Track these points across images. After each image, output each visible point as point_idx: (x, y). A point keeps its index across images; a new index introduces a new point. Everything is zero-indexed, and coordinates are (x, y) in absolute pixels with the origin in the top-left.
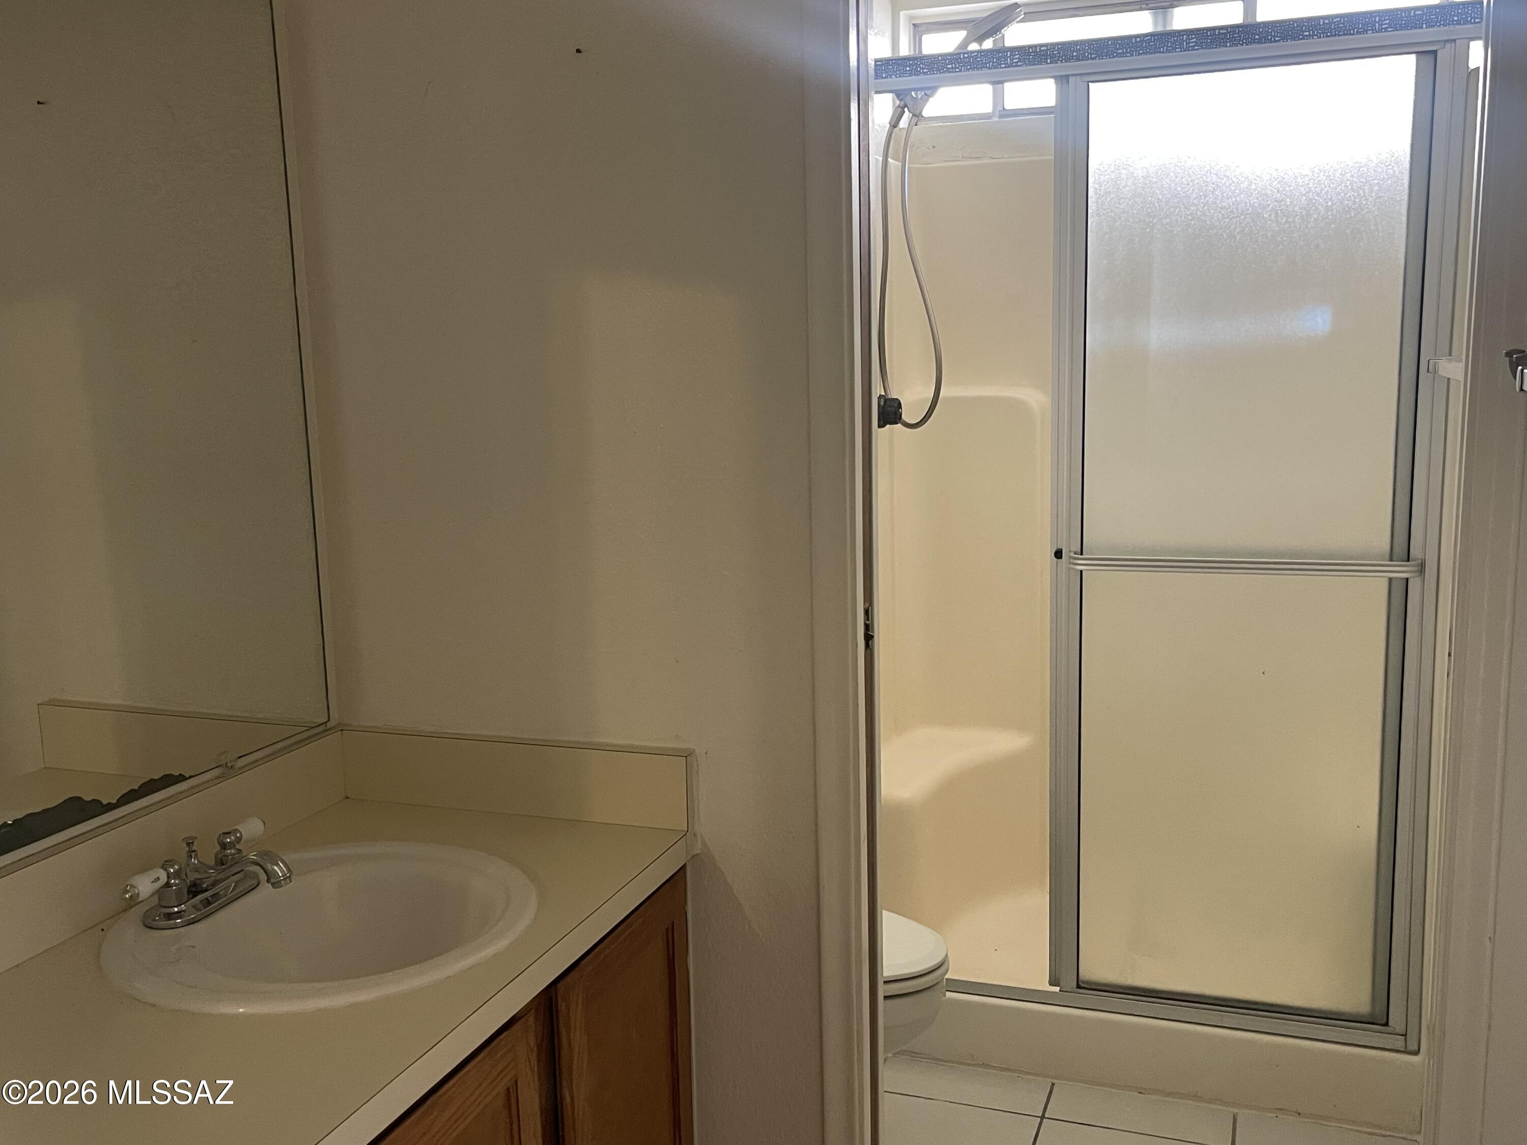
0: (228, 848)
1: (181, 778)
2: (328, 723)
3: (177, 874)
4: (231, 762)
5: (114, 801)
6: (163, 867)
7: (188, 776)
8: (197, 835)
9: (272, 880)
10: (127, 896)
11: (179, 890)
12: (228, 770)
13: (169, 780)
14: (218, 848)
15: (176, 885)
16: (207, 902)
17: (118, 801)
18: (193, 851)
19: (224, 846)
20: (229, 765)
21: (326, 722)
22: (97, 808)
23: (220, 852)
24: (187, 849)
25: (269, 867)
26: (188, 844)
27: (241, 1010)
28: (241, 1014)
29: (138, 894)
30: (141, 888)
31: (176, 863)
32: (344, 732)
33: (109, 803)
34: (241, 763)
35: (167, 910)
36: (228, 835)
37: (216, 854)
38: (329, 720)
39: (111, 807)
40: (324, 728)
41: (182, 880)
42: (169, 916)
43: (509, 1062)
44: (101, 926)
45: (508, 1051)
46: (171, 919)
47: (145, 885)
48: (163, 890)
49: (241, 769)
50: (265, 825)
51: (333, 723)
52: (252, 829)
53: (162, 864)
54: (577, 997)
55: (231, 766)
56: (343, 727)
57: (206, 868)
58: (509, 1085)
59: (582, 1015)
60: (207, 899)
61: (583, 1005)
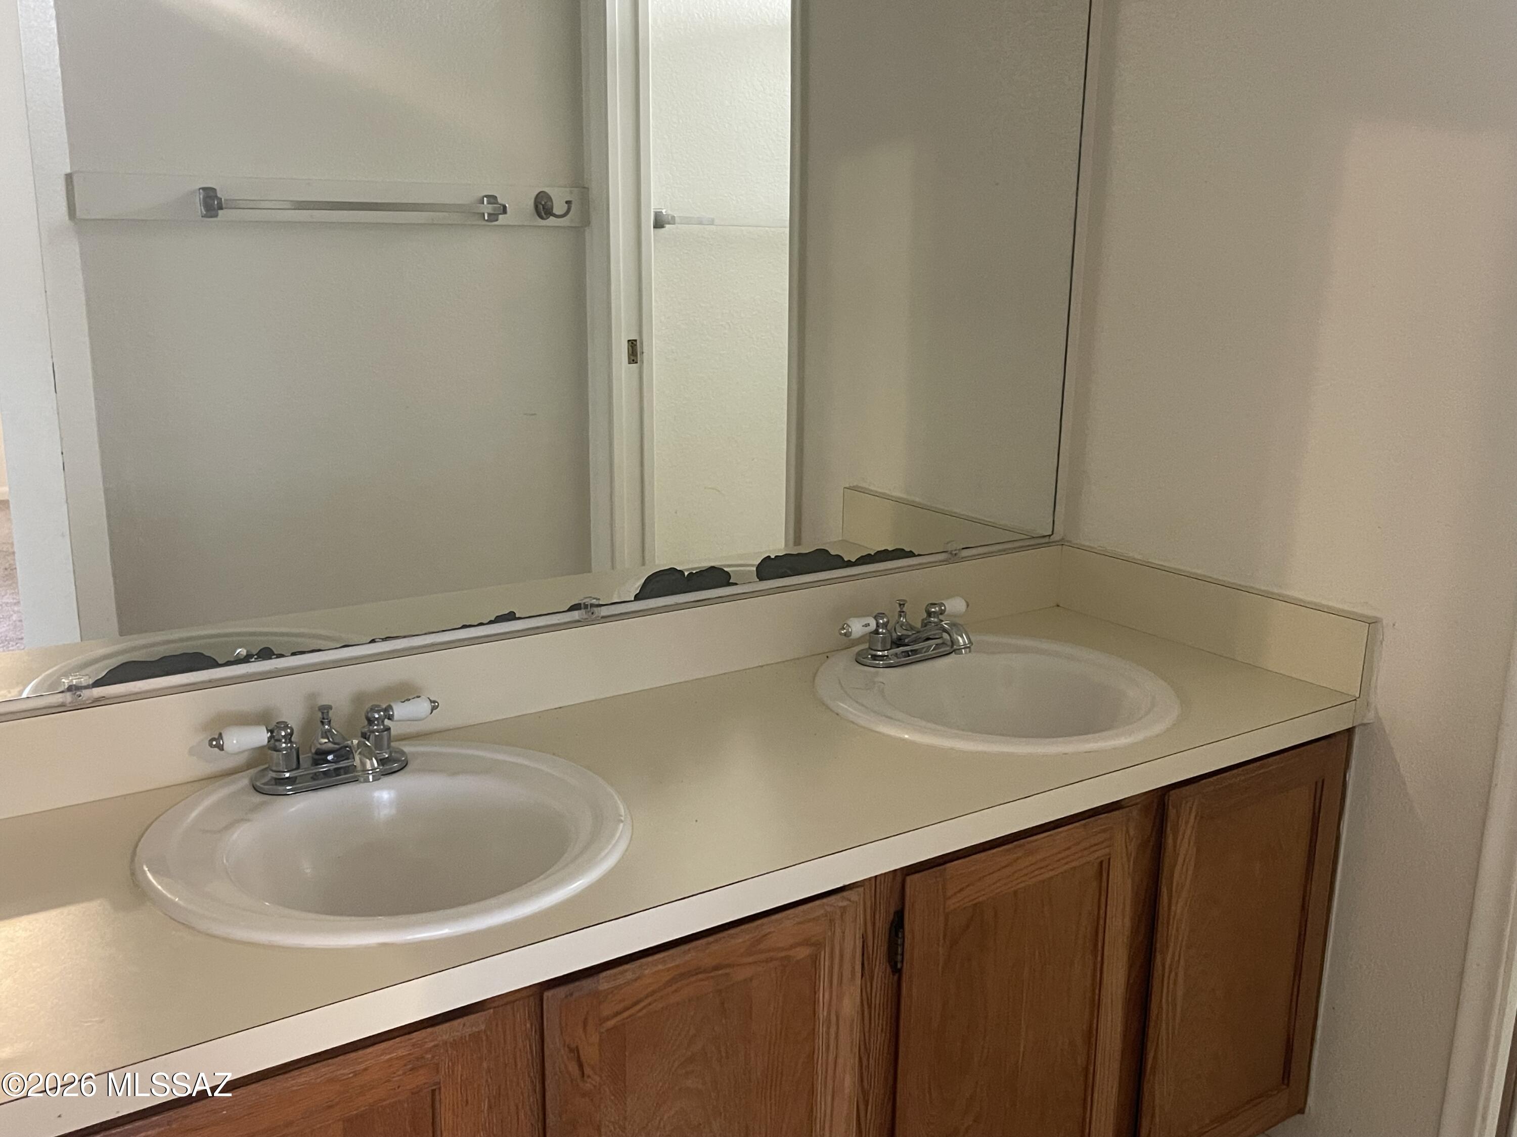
0: (932, 616)
1: (911, 554)
2: (1052, 537)
3: (885, 625)
4: (956, 550)
5: (853, 560)
6: (875, 618)
7: (917, 554)
8: (907, 599)
9: (955, 647)
10: (843, 632)
11: (884, 639)
12: (953, 557)
13: (900, 554)
14: (925, 615)
15: (882, 633)
16: (907, 654)
17: (856, 560)
18: (903, 612)
19: (929, 614)
20: (954, 552)
21: (1050, 536)
22: (839, 562)
23: (926, 619)
24: (899, 609)
25: (955, 636)
26: (900, 605)
27: (906, 736)
28: (904, 740)
29: (851, 633)
30: (854, 629)
31: (886, 616)
32: (1064, 546)
33: (850, 561)
34: (965, 553)
35: (874, 653)
36: (934, 606)
37: (923, 620)
38: (1053, 534)
39: (850, 564)
40: (1045, 541)
41: (889, 632)
42: (875, 657)
43: (1105, 840)
44: (828, 654)
45: (1104, 831)
46: (875, 660)
47: (858, 627)
48: (872, 635)
49: (962, 558)
50: (968, 606)
51: (1055, 537)
52: (955, 606)
53: (874, 615)
54: (1191, 808)
55: (956, 554)
56: (1062, 543)
57: (912, 628)
58: (1102, 858)
59: (1193, 827)
60: (907, 652)
61: (1195, 818)
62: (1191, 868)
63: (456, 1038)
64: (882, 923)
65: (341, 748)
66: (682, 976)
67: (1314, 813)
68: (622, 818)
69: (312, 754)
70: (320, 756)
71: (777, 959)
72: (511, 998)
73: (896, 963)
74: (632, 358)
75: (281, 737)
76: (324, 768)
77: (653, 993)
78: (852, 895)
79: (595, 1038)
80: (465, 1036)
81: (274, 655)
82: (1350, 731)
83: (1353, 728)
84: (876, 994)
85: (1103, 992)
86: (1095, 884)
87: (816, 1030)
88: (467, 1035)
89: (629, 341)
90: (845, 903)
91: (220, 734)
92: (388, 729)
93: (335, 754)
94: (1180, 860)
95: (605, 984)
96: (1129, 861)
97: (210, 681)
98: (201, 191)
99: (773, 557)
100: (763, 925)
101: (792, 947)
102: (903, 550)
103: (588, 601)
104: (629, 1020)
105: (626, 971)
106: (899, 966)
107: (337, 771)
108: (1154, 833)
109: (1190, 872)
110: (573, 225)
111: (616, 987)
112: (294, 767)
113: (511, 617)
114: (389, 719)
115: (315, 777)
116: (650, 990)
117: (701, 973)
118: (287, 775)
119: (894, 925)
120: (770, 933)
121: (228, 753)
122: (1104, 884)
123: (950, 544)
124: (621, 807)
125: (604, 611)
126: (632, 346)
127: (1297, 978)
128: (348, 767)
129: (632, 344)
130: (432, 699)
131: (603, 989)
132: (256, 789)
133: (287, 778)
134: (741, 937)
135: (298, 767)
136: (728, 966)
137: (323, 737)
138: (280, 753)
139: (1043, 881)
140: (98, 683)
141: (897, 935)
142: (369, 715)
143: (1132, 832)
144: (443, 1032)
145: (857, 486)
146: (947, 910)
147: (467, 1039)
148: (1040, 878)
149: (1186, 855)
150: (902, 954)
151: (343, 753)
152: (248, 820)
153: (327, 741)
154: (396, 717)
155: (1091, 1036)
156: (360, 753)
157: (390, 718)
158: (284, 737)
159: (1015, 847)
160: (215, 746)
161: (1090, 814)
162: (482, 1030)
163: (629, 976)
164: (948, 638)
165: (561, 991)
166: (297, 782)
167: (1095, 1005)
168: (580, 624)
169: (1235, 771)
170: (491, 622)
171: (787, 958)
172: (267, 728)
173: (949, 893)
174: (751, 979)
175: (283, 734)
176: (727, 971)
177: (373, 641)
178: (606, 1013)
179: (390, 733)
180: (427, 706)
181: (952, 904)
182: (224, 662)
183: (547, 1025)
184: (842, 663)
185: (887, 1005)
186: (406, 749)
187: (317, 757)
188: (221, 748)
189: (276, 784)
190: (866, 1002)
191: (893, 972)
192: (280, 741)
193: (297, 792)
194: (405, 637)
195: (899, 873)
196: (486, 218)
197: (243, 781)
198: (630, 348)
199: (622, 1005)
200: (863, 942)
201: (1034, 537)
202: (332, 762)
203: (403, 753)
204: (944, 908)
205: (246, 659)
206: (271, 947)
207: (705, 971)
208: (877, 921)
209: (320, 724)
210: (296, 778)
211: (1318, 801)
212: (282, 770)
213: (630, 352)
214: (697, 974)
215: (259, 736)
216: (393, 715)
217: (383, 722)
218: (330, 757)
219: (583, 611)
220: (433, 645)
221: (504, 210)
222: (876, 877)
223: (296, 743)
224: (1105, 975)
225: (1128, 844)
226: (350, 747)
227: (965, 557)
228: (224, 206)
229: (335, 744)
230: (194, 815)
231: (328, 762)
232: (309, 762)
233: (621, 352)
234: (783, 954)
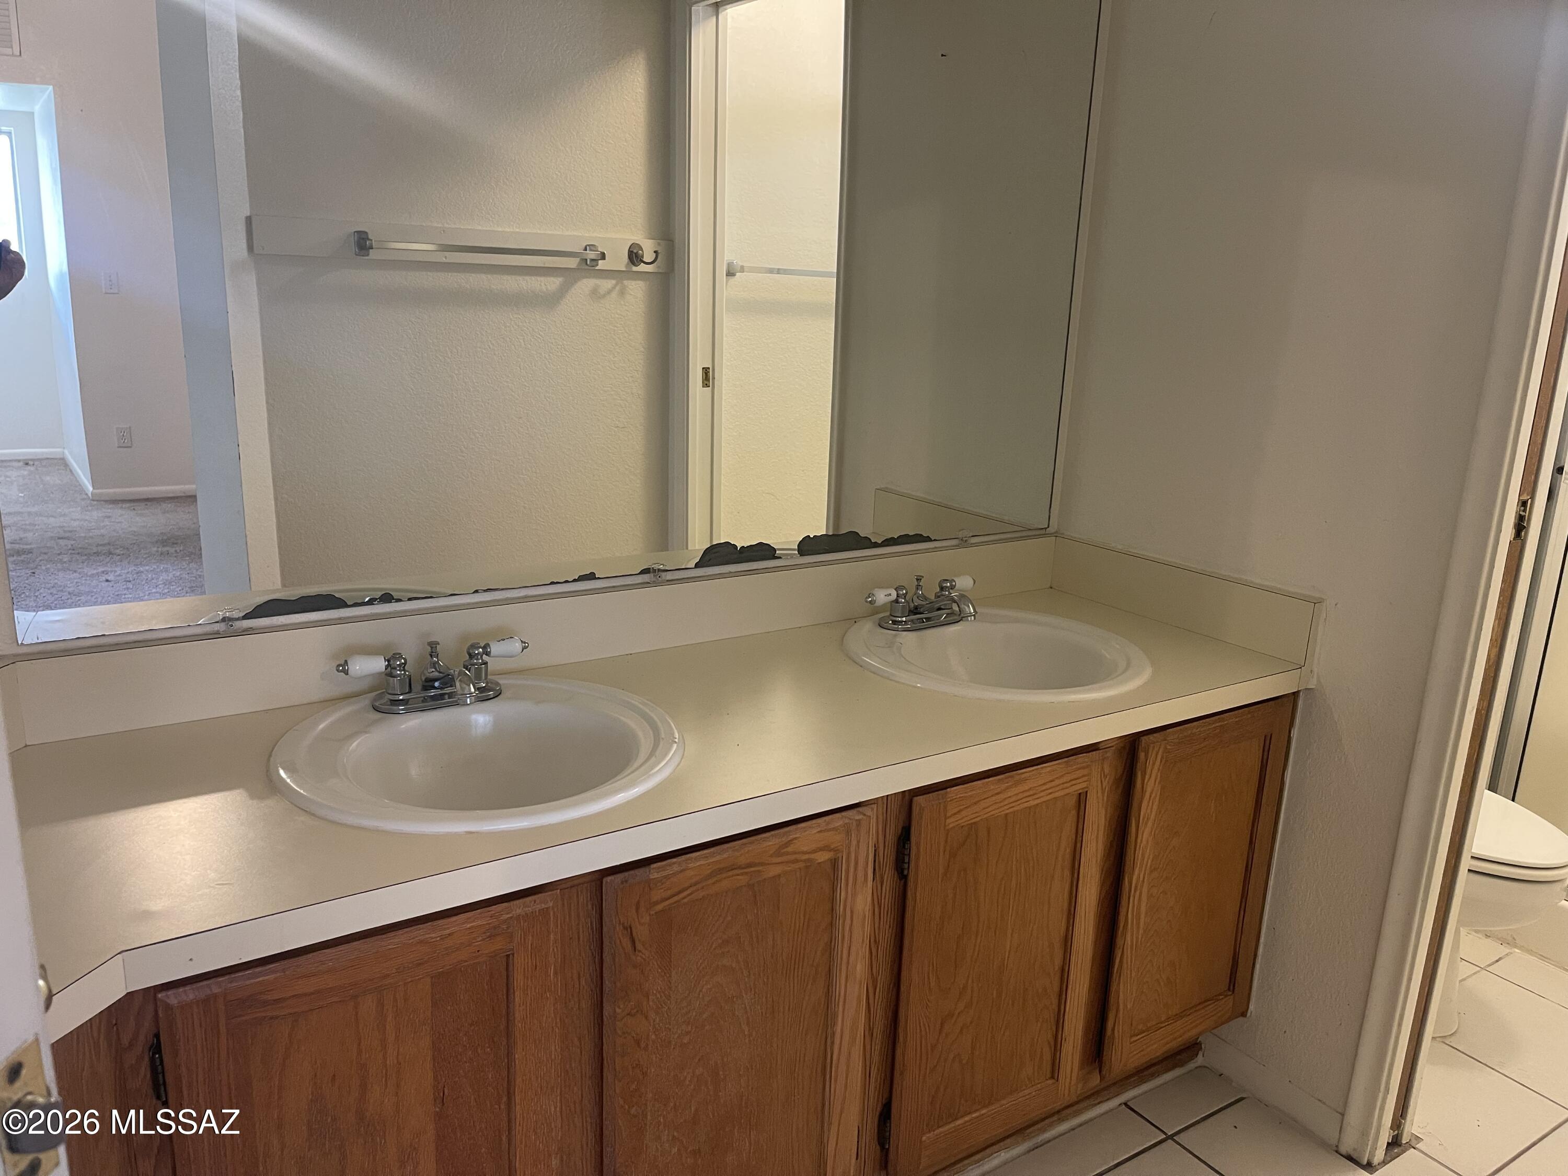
0: (944, 590)
1: (928, 539)
2: (1048, 529)
3: (905, 595)
4: (966, 537)
5: (880, 542)
6: (896, 589)
7: (933, 539)
8: (924, 576)
9: (962, 616)
10: (869, 600)
11: (903, 607)
12: (963, 543)
13: (919, 538)
14: (938, 589)
15: (902, 602)
16: (922, 621)
17: (882, 542)
18: (920, 586)
19: (942, 589)
20: (965, 539)
21: (1046, 528)
22: (867, 543)
23: (938, 593)
24: (916, 584)
25: (962, 606)
26: (917, 580)
29: (876, 601)
30: (878, 598)
32: (1058, 538)
33: (876, 542)
34: (974, 540)
35: (895, 619)
36: (946, 582)
37: (936, 593)
38: (1048, 527)
39: (876, 545)
40: (1043, 532)
41: (907, 602)
42: (894, 622)
43: (1084, 776)
44: (856, 620)
45: (1083, 768)
46: (894, 624)
47: (883, 596)
48: (893, 603)
49: (972, 544)
50: (974, 583)
51: (1051, 530)
52: (964, 583)
53: (895, 587)
54: (1157, 753)
55: (966, 540)
56: (1056, 535)
57: (926, 599)
58: (1081, 791)
59: (1159, 769)
60: (922, 619)
61: (1161, 761)
62: (1156, 803)
63: (528, 912)
64: (891, 838)
65: (445, 676)
66: (721, 871)
67: (1262, 762)
68: (677, 740)
69: (422, 681)
70: (428, 684)
71: (801, 861)
72: (576, 882)
73: (903, 870)
74: (706, 382)
75: (396, 666)
76: (432, 693)
77: (696, 884)
78: (867, 810)
79: (646, 919)
80: (536, 912)
81: (394, 599)
82: (1295, 694)
83: (1298, 692)
84: (885, 896)
85: (1078, 908)
86: (1074, 812)
87: (834, 922)
88: (537, 910)
89: (703, 368)
90: (861, 817)
91: (346, 662)
92: (486, 663)
93: (442, 680)
94: (1148, 794)
95: (656, 874)
96: (1103, 793)
97: (340, 619)
98: (356, 234)
99: (812, 536)
100: (789, 831)
101: (814, 851)
102: (921, 535)
103: (656, 567)
104: (675, 905)
105: (674, 863)
106: (906, 872)
107: (442, 696)
108: (1125, 773)
109: (1155, 807)
110: (660, 271)
111: (665, 877)
112: (407, 691)
113: (591, 577)
114: (486, 655)
115: (424, 700)
116: (693, 881)
117: (735, 869)
118: (401, 697)
119: (902, 838)
120: (796, 838)
121: (352, 677)
122: (1082, 813)
123: (961, 532)
124: (676, 731)
125: (669, 576)
126: (706, 373)
127: (1244, 900)
128: (452, 693)
129: (706, 371)
130: (524, 640)
131: (653, 877)
132: (376, 709)
133: (401, 700)
134: (771, 842)
135: (410, 692)
136: (762, 864)
137: (431, 668)
138: (395, 679)
139: (1030, 808)
140: (246, 617)
141: (904, 847)
142: (471, 651)
143: (1107, 771)
144: (517, 908)
145: (887, 488)
146: (947, 828)
147: (537, 914)
148: (1026, 805)
149: (1151, 793)
150: (909, 863)
151: (448, 680)
152: (366, 732)
153: (434, 670)
154: (492, 654)
155: (1067, 941)
156: (460, 680)
157: (488, 654)
158: (399, 665)
159: (1006, 778)
160: (341, 671)
161: (1071, 753)
162: (549, 907)
163: (676, 868)
164: (957, 609)
165: (619, 877)
166: (410, 703)
167: (1071, 914)
168: (649, 585)
169: (1195, 723)
170: (575, 580)
171: (809, 860)
172: (385, 658)
173: (949, 814)
174: (779, 876)
175: (398, 663)
176: (760, 868)
177: (476, 591)
178: (655, 898)
179: (487, 667)
180: (518, 646)
181: (951, 822)
182: (352, 604)
183: (605, 907)
184: (867, 626)
185: (895, 904)
186: (501, 682)
187: (427, 684)
188: (346, 673)
189: (391, 705)
190: (877, 901)
191: (899, 878)
192: (395, 668)
193: (408, 711)
194: (502, 589)
195: (907, 794)
196: (588, 263)
197: (365, 701)
198: (704, 374)
199: (669, 893)
200: (875, 850)
201: (1030, 530)
202: (438, 689)
203: (498, 684)
204: (945, 826)
205: (371, 602)
206: (377, 831)
207: (740, 868)
208: (887, 836)
209: (429, 657)
210: (408, 700)
211: (1266, 753)
212: (396, 693)
213: (704, 378)
214: (732, 870)
215: (378, 664)
216: (490, 652)
217: (482, 657)
218: (437, 684)
219: (652, 575)
220: (526, 597)
221: (603, 256)
222: (887, 796)
223: (408, 671)
224: (1080, 889)
225: (1103, 780)
226: (452, 676)
227: (974, 544)
228: (374, 247)
229: (440, 672)
230: (321, 726)
231: (435, 688)
232: (420, 688)
233: (696, 377)
234: (806, 857)
